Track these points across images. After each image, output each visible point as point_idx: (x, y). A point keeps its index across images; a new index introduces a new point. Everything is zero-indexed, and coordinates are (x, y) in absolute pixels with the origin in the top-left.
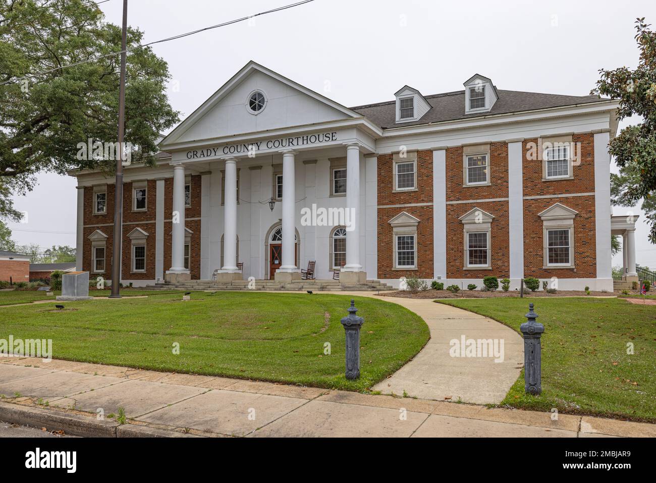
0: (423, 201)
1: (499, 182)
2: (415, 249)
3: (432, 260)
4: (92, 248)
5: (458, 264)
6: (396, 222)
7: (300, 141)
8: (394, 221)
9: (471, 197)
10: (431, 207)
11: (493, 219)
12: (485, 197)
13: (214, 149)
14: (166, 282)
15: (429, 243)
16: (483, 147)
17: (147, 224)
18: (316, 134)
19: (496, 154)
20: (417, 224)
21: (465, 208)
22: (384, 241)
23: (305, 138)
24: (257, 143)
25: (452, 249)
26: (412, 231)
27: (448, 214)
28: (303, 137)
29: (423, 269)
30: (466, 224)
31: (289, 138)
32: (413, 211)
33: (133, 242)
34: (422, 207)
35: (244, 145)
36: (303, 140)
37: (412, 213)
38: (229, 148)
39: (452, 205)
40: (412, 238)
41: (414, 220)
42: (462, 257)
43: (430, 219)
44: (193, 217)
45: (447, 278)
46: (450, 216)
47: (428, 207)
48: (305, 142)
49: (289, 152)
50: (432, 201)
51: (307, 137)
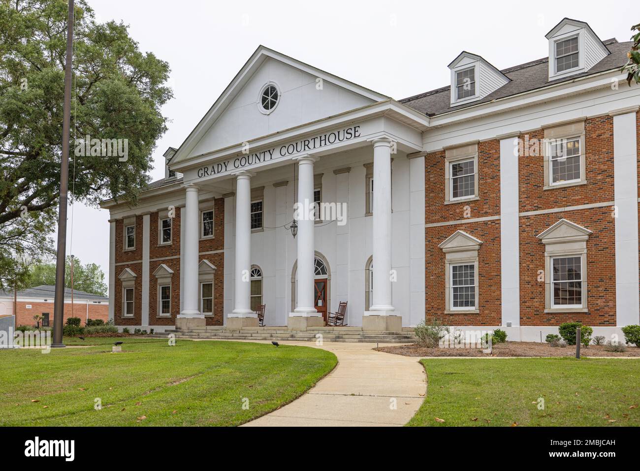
0: (486, 214)
1: (599, 177)
2: (476, 284)
3: (499, 299)
4: (123, 289)
5: (537, 304)
6: (449, 245)
7: (318, 141)
8: (448, 245)
9: (556, 204)
10: (497, 223)
11: (590, 235)
12: (578, 203)
13: (224, 163)
14: (176, 328)
15: (495, 274)
16: (573, 128)
17: (172, 260)
18: (334, 130)
19: (594, 136)
20: (477, 247)
21: (547, 221)
22: (434, 272)
23: (323, 138)
24: (269, 151)
25: (528, 283)
26: (472, 258)
27: (522, 231)
28: (321, 137)
29: (486, 312)
30: (549, 244)
31: (305, 139)
32: (472, 229)
33: (159, 281)
34: (485, 223)
35: (256, 155)
36: (321, 141)
37: (472, 233)
38: (240, 160)
39: (528, 218)
40: (472, 267)
41: (474, 241)
42: (542, 294)
43: (496, 239)
44: (216, 249)
45: (521, 325)
46: (525, 234)
47: (493, 222)
48: (323, 143)
49: (305, 158)
50: (499, 213)
51: (325, 136)
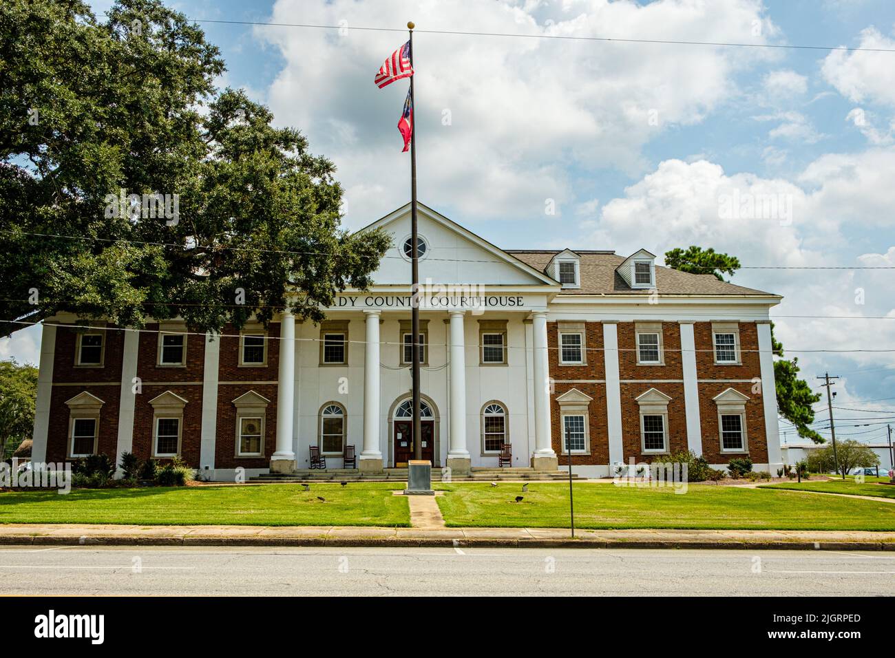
0: (593, 378)
1: (673, 362)
2: (586, 431)
3: (607, 444)
4: (70, 420)
5: (635, 448)
6: (565, 400)
8: (563, 399)
9: (644, 377)
10: (604, 385)
11: (670, 401)
12: (660, 378)
13: (351, 298)
14: (271, 472)
15: (602, 424)
16: (655, 326)
17: (184, 386)
19: (668, 334)
20: (589, 403)
21: (641, 388)
25: (628, 432)
26: (583, 411)
27: (622, 394)
29: (596, 454)
30: (642, 405)
32: (582, 388)
33: (158, 412)
34: (593, 385)
35: (398, 298)
37: (582, 390)
38: (374, 299)
39: (626, 384)
40: (581, 418)
41: (586, 399)
42: (639, 441)
43: (603, 397)
44: (268, 380)
45: (625, 464)
46: (624, 396)
47: (599, 384)
50: (604, 378)
